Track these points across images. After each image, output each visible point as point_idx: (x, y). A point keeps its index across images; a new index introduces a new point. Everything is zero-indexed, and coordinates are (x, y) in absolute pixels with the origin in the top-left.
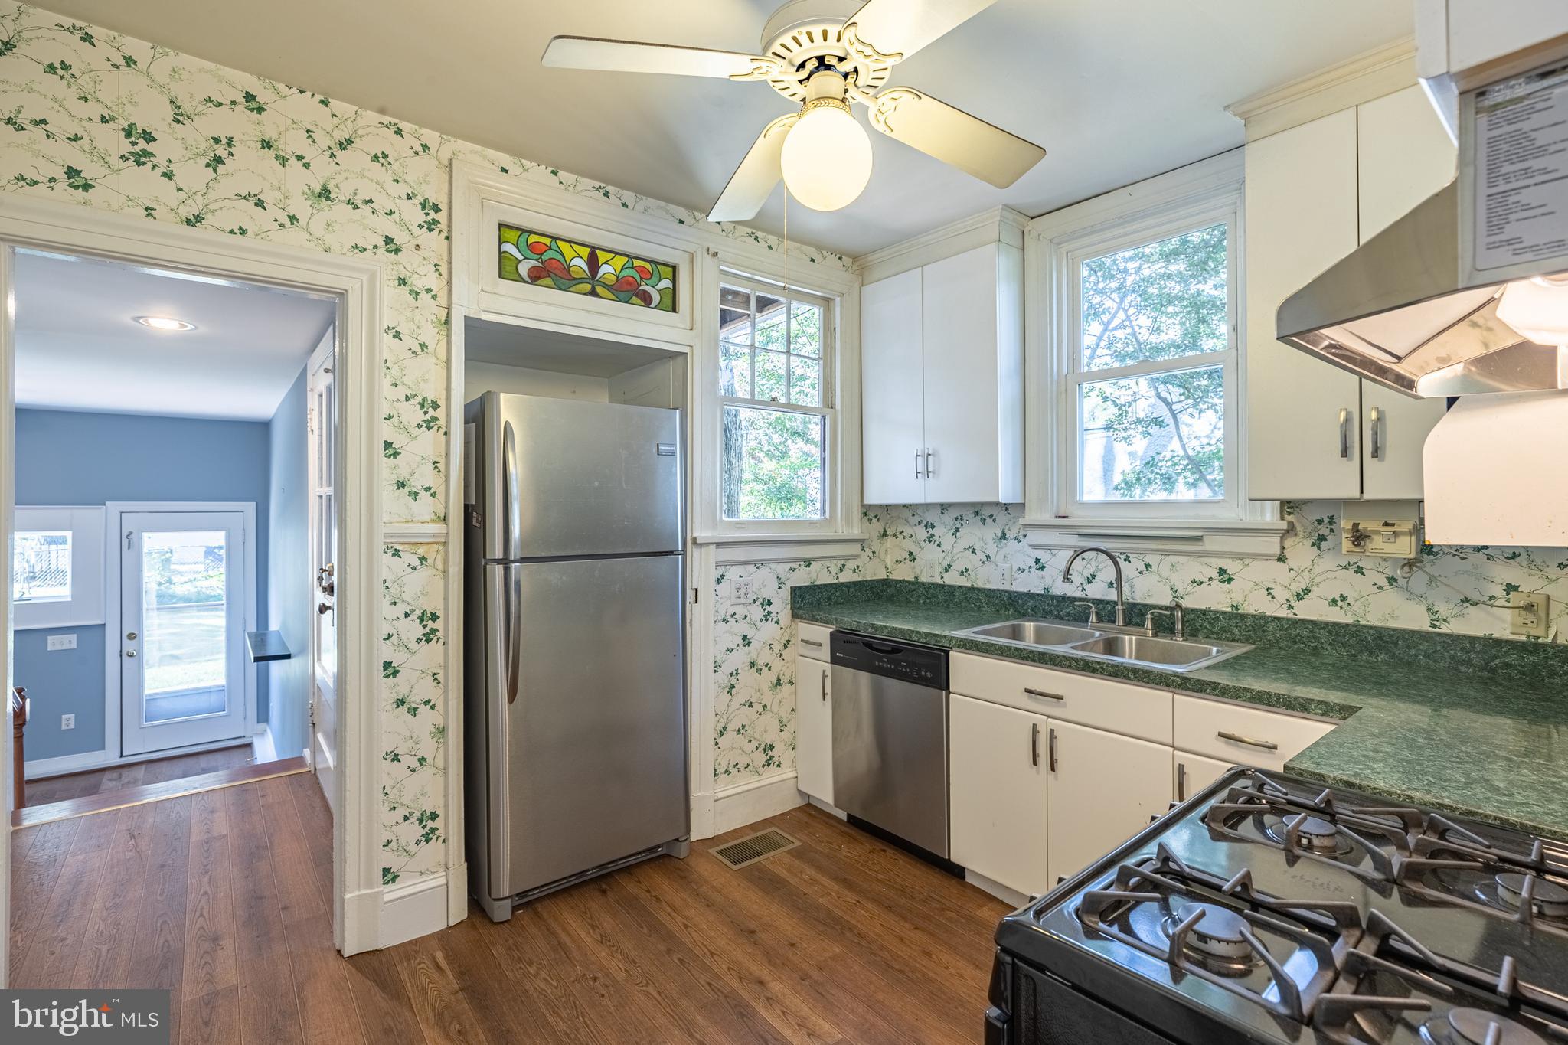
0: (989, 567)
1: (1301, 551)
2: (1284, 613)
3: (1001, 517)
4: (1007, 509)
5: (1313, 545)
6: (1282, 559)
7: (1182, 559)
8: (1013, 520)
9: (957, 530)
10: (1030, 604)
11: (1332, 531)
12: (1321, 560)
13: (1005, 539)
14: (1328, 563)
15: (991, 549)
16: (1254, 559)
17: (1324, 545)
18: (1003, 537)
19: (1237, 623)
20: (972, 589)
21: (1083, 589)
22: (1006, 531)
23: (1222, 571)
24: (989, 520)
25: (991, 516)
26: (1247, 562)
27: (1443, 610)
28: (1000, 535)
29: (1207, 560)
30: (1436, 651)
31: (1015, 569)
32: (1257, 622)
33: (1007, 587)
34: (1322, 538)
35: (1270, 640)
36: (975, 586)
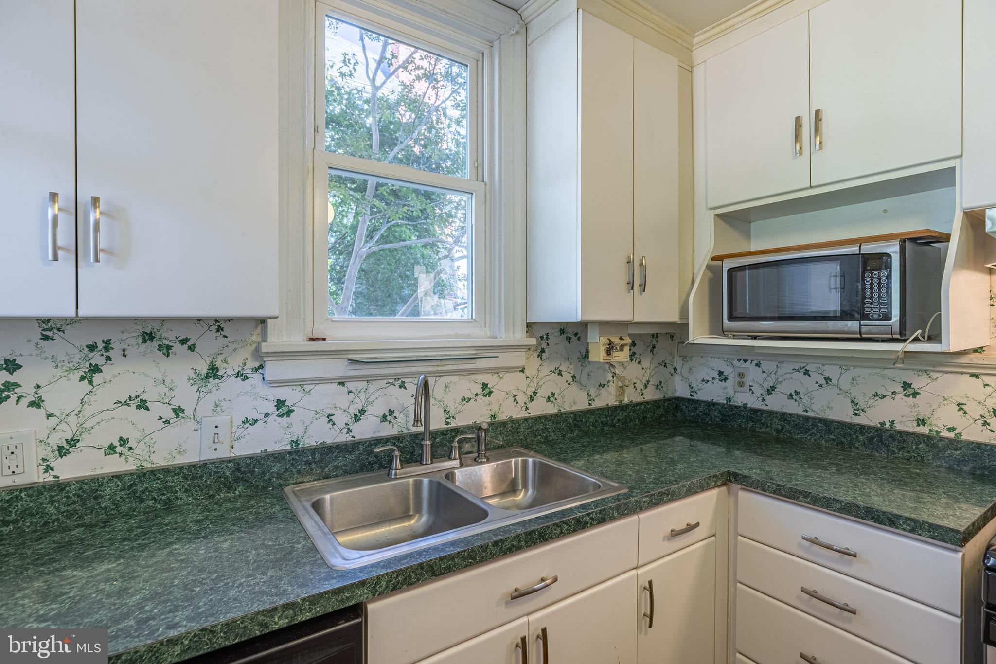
0: (181, 430)
1: (533, 364)
2: (523, 414)
3: (209, 344)
4: (220, 329)
5: (538, 356)
6: (522, 371)
7: (454, 378)
8: (232, 347)
9: (96, 369)
10: (275, 469)
11: (548, 345)
12: (542, 368)
13: (216, 377)
14: (546, 369)
15: (185, 396)
16: (507, 372)
17: (544, 356)
18: (213, 372)
19: (501, 431)
20: (142, 475)
21: (349, 431)
22: (218, 364)
23: (485, 386)
24: (177, 347)
25: (184, 341)
26: (501, 376)
27: (593, 393)
28: (204, 372)
29: (474, 377)
30: (596, 421)
31: (238, 421)
32: (514, 426)
33: (224, 453)
34: (543, 351)
35: (521, 440)
36: (148, 465)
